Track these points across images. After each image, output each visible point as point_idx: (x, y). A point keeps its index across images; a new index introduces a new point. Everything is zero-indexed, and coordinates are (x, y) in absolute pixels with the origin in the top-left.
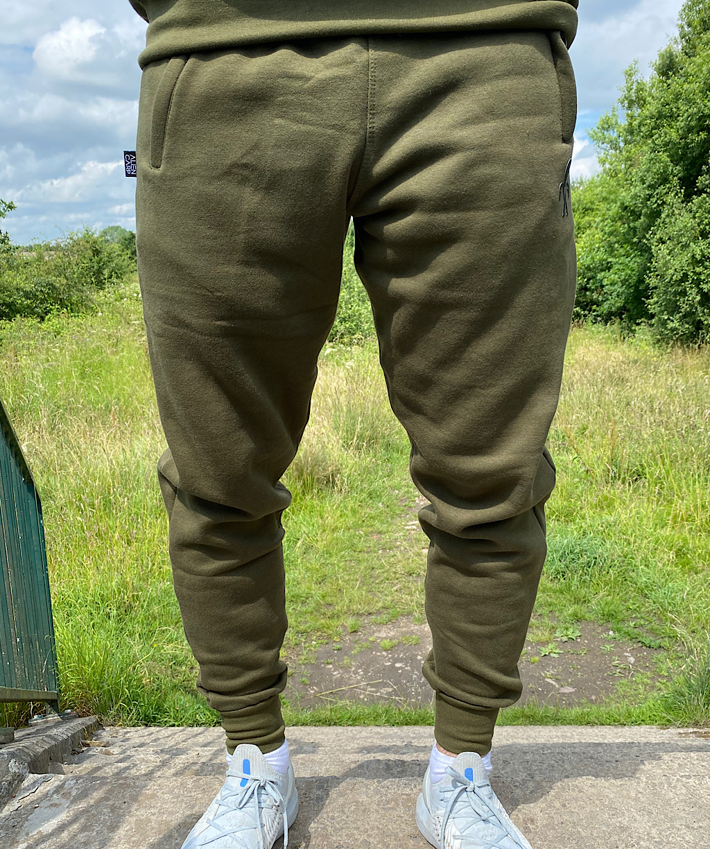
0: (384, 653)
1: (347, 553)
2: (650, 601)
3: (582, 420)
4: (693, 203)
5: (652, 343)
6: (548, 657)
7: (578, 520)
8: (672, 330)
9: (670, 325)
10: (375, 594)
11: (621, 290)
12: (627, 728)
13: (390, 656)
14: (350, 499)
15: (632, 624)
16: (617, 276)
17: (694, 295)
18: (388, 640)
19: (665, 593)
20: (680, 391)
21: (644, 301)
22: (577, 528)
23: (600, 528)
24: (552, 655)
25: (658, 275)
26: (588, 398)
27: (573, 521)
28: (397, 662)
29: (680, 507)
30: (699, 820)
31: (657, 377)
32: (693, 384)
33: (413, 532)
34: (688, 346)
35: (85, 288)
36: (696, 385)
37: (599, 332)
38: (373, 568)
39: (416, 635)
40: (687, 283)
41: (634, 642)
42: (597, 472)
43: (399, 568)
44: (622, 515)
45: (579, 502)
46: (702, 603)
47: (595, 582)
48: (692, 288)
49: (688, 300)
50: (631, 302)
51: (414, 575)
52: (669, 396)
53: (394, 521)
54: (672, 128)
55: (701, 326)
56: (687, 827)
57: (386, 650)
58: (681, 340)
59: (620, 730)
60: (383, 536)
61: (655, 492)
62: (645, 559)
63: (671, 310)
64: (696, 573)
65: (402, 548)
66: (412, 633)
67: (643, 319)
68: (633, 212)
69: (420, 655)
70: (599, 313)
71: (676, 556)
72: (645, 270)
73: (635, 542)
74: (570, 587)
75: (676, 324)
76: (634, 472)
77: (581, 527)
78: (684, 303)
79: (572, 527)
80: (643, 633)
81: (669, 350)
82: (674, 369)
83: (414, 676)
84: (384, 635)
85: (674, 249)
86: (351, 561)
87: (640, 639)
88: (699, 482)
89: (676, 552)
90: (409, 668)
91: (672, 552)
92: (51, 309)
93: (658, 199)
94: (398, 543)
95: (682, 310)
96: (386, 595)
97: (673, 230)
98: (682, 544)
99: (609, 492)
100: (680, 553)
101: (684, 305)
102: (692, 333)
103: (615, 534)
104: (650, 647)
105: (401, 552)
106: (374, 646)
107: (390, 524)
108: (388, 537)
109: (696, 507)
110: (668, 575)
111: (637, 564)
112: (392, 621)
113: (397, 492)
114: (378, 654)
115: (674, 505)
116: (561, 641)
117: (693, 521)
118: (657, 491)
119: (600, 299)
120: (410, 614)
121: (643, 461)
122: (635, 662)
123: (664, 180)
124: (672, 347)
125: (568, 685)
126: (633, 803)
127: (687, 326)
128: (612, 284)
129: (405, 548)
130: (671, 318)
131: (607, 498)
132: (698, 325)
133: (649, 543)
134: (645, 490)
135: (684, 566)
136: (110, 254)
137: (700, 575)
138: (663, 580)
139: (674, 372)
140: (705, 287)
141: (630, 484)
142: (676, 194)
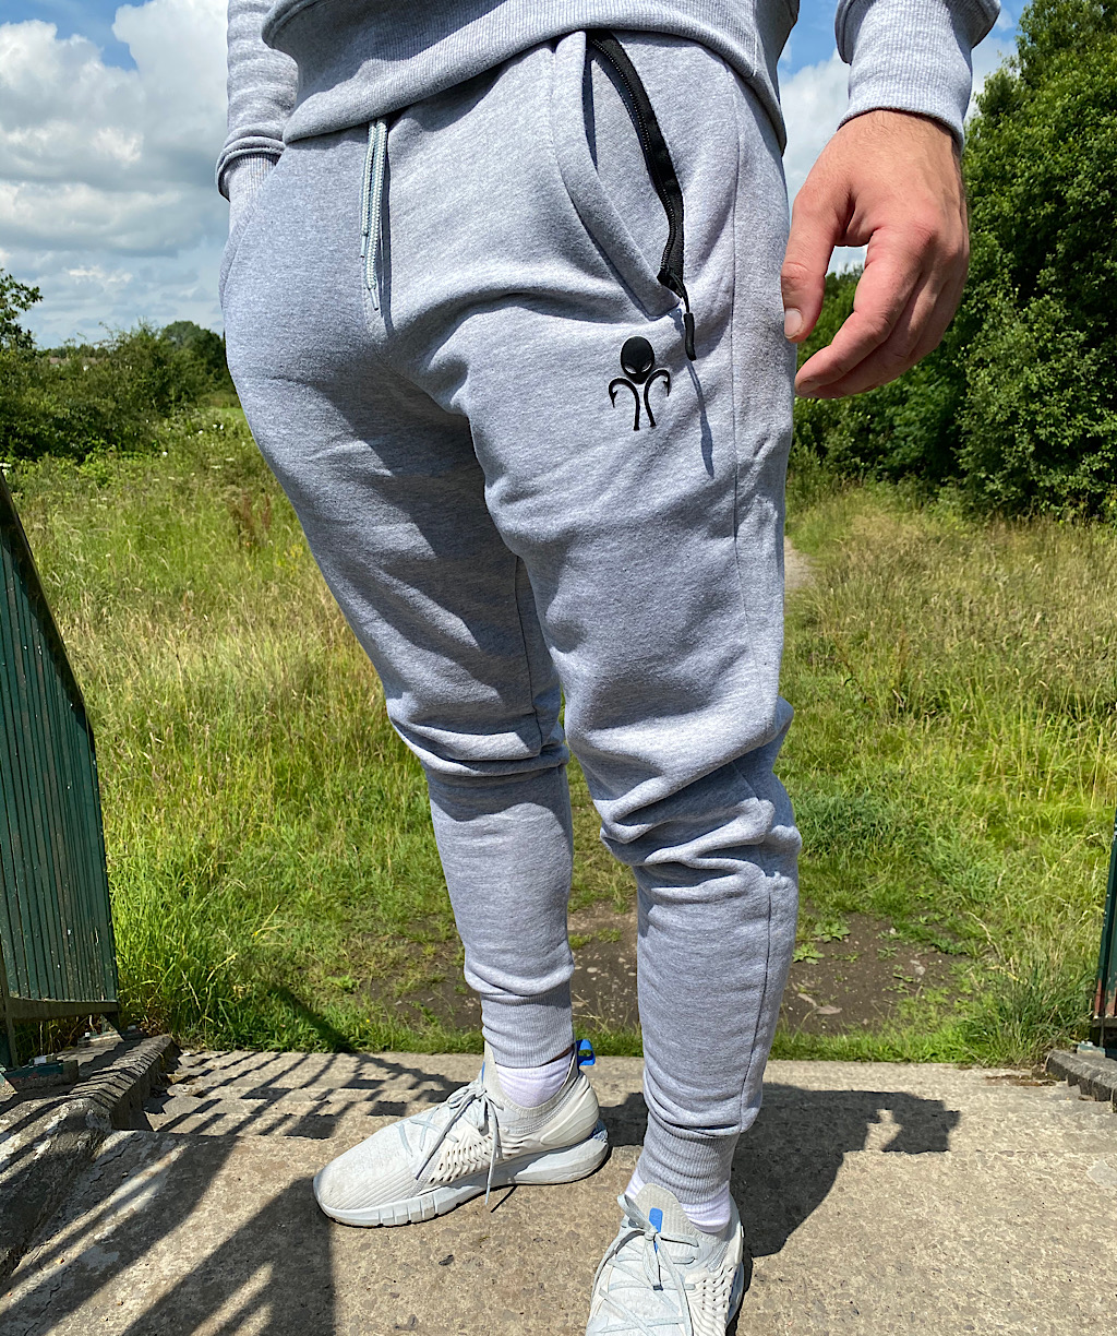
2: (950, 887)
3: (859, 624)
4: (1029, 308)
5: (961, 512)
6: (803, 964)
7: (849, 770)
8: (993, 494)
9: (991, 487)
11: (919, 434)
12: (912, 1066)
13: (580, 957)
15: (922, 920)
16: (914, 413)
17: (1025, 444)
18: (578, 935)
19: (970, 877)
20: (1000, 584)
21: (953, 452)
22: (847, 782)
23: (883, 783)
24: (809, 961)
25: (974, 414)
26: (868, 594)
27: (843, 770)
28: (589, 966)
29: (996, 753)
30: (1025, 1214)
31: (967, 564)
32: (1020, 575)
34: (1014, 519)
35: (142, 415)
36: (1024, 575)
37: (886, 494)
39: (617, 927)
40: (1016, 426)
41: (925, 946)
42: (878, 700)
44: (912, 764)
45: (852, 744)
46: (1023, 892)
47: (872, 859)
48: (1023, 433)
49: (1016, 451)
50: (934, 452)
52: (985, 591)
54: (1003, 195)
55: (1034, 489)
56: (1008, 1222)
58: (1005, 509)
59: (902, 1069)
61: (961, 732)
62: (944, 827)
63: (990, 465)
64: (1016, 849)
66: (611, 925)
67: (950, 478)
69: (623, 957)
70: (887, 467)
71: (988, 825)
72: (955, 404)
73: (930, 803)
74: (837, 865)
75: (997, 486)
76: (932, 703)
77: (854, 779)
79: (840, 779)
80: (938, 932)
81: (986, 524)
82: (992, 552)
83: (614, 986)
85: (1000, 375)
87: (934, 941)
88: (1025, 719)
89: (989, 819)
90: (607, 975)
91: (981, 819)
92: (94, 445)
93: (978, 301)
95: (1009, 466)
97: (999, 348)
98: (996, 808)
99: (896, 729)
100: (994, 820)
101: (1011, 459)
102: (1021, 499)
103: (901, 791)
104: (946, 953)
109: (1019, 755)
110: (977, 851)
111: (932, 835)
112: (584, 908)
115: (987, 751)
116: (822, 941)
117: (1015, 774)
118: (964, 730)
119: (888, 445)
120: (608, 898)
121: (946, 685)
122: (926, 973)
123: (989, 272)
124: (992, 518)
125: (830, 1004)
126: (934, 1188)
127: (1014, 489)
128: (908, 424)
130: (991, 476)
131: (892, 738)
132: (1030, 488)
133: (950, 804)
134: (947, 728)
135: (998, 837)
136: (178, 365)
137: (1022, 853)
138: (969, 858)
139: (993, 557)
140: (1043, 433)
141: (925, 720)
142: (1006, 295)
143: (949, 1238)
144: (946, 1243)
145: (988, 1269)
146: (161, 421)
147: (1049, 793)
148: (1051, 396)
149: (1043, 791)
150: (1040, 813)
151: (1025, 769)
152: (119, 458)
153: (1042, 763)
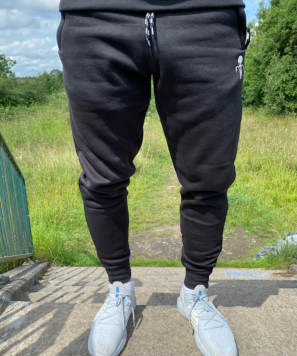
0: (158, 238)
1: (144, 199)
2: (262, 218)
4: (283, 58)
5: (265, 115)
7: (234, 186)
8: (273, 110)
10: (155, 215)
11: (253, 94)
13: (160, 239)
14: (145, 177)
15: (255, 228)
16: (251, 88)
17: (282, 96)
18: (160, 233)
19: (268, 215)
20: (275, 134)
21: (262, 98)
22: (234, 189)
23: (244, 190)
25: (268, 88)
28: (163, 241)
29: (275, 181)
31: (266, 129)
32: (281, 131)
33: (170, 190)
34: (279, 116)
35: (44, 94)
37: (244, 110)
38: (154, 205)
40: (279, 91)
41: (256, 235)
42: (242, 167)
43: (164, 205)
44: (251, 184)
47: (241, 211)
48: (281, 93)
49: (280, 98)
50: (257, 99)
51: (170, 207)
52: (271, 136)
53: (162, 186)
55: (285, 108)
57: (159, 237)
58: (277, 114)
60: (158, 192)
62: (261, 202)
63: (272, 102)
64: (281, 207)
65: (165, 197)
66: (169, 230)
67: (261, 105)
68: (258, 62)
69: (172, 239)
70: (244, 103)
71: (273, 201)
72: (263, 85)
73: (257, 195)
74: (231, 212)
75: (274, 108)
76: (257, 167)
77: (236, 189)
78: (278, 99)
79: (232, 189)
80: (259, 231)
81: (271, 118)
82: (273, 126)
83: (170, 247)
84: (158, 231)
85: (275, 77)
86: (146, 201)
87: (258, 233)
88: (283, 171)
89: (273, 199)
90: (168, 244)
91: (271, 199)
92: (31, 102)
93: (268, 57)
94: (164, 195)
95: (278, 102)
96: (159, 215)
97: (274, 70)
98: (275, 196)
99: (247, 175)
100: (275, 199)
102: (281, 111)
103: (249, 192)
104: (262, 237)
105: (165, 198)
106: (154, 235)
107: (161, 187)
108: (160, 192)
109: (281, 181)
110: (270, 208)
111: (257, 204)
112: (162, 225)
113: (164, 174)
114: (156, 238)
115: (272, 180)
116: (227, 234)
117: (280, 186)
118: (266, 175)
119: (245, 97)
120: (168, 222)
121: (261, 162)
122: (256, 242)
123: (271, 49)
124: (273, 116)
125: (230, 251)
127: (279, 108)
128: (250, 91)
129: (167, 197)
130: (273, 105)
131: (246, 177)
132: (283, 108)
133: (262, 195)
134: (261, 174)
135: (276, 205)
136: (54, 80)
137: (283, 208)
138: (268, 210)
139: (273, 127)
140: (287, 93)
141: (255, 172)
142: (276, 55)
143: (263, 336)
144: (262, 338)
145: (275, 347)
146: (49, 95)
147: (290, 192)
148: (289, 82)
149: (288, 191)
150: (287, 197)
151: (283, 185)
152: (38, 106)
153: (288, 183)
